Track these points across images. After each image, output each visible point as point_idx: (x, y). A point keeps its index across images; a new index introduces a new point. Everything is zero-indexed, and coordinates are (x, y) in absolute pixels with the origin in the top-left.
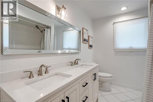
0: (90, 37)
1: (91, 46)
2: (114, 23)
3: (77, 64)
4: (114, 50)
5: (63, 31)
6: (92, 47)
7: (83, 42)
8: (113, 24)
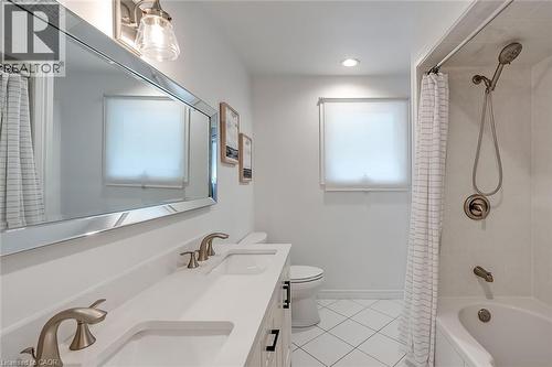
0: (245, 140)
1: (247, 174)
2: (322, 101)
3: (210, 253)
4: (323, 186)
5: (107, 96)
6: (250, 176)
7: (223, 161)
8: (319, 104)
